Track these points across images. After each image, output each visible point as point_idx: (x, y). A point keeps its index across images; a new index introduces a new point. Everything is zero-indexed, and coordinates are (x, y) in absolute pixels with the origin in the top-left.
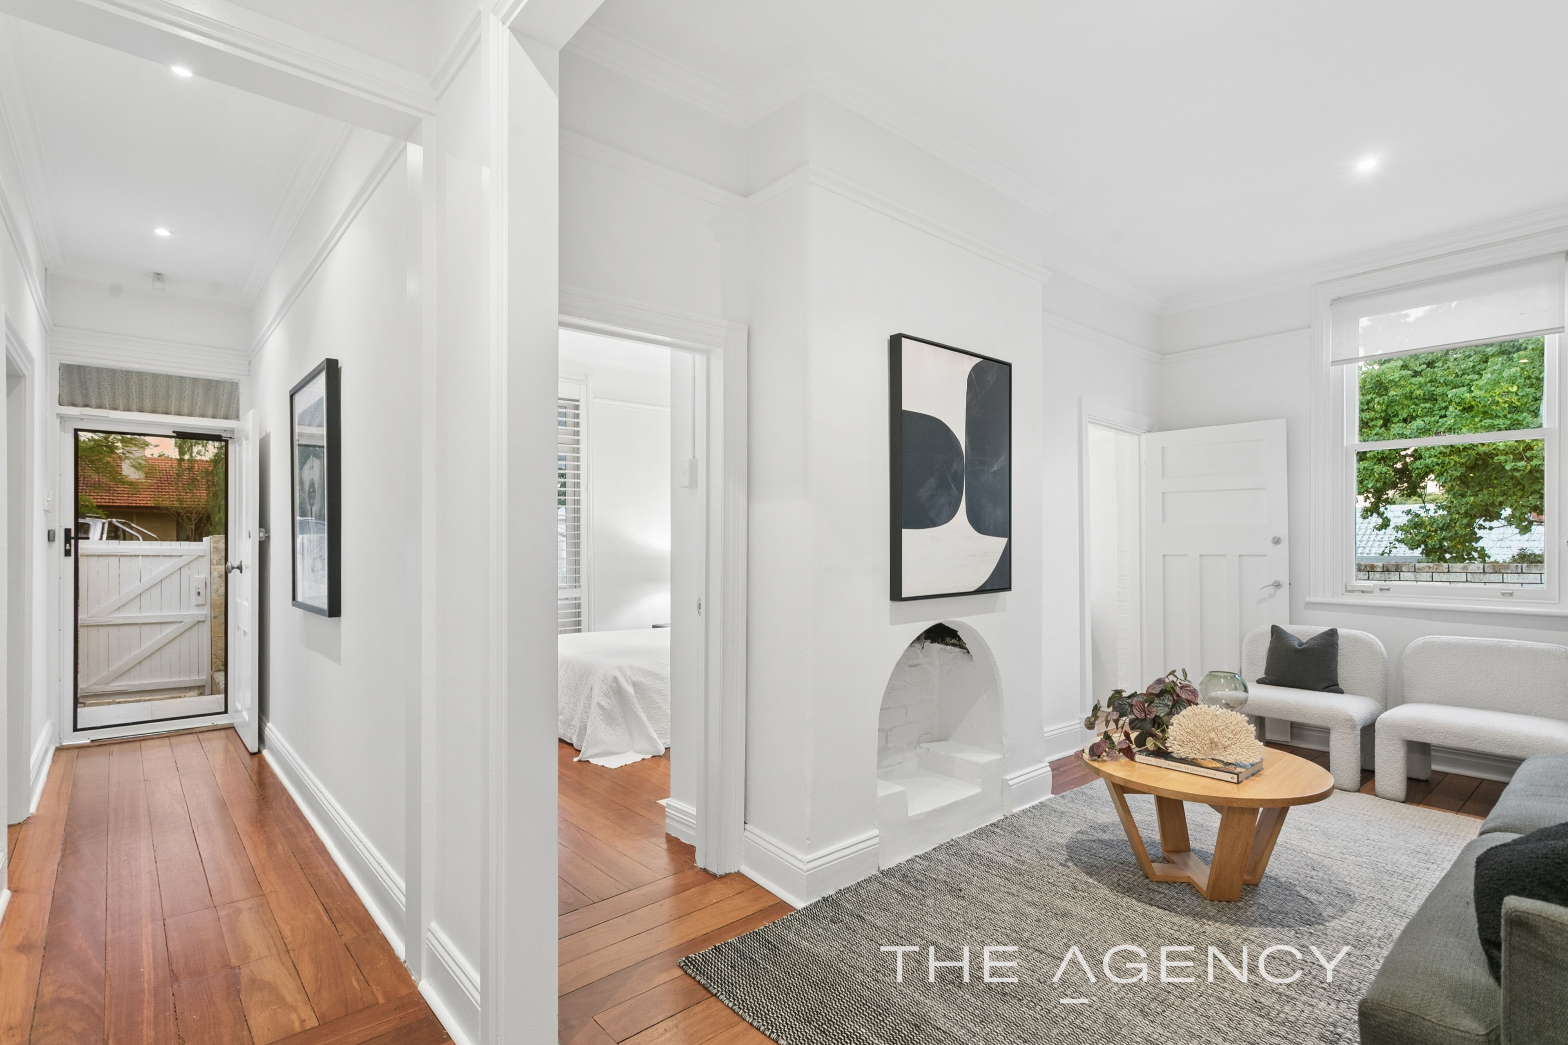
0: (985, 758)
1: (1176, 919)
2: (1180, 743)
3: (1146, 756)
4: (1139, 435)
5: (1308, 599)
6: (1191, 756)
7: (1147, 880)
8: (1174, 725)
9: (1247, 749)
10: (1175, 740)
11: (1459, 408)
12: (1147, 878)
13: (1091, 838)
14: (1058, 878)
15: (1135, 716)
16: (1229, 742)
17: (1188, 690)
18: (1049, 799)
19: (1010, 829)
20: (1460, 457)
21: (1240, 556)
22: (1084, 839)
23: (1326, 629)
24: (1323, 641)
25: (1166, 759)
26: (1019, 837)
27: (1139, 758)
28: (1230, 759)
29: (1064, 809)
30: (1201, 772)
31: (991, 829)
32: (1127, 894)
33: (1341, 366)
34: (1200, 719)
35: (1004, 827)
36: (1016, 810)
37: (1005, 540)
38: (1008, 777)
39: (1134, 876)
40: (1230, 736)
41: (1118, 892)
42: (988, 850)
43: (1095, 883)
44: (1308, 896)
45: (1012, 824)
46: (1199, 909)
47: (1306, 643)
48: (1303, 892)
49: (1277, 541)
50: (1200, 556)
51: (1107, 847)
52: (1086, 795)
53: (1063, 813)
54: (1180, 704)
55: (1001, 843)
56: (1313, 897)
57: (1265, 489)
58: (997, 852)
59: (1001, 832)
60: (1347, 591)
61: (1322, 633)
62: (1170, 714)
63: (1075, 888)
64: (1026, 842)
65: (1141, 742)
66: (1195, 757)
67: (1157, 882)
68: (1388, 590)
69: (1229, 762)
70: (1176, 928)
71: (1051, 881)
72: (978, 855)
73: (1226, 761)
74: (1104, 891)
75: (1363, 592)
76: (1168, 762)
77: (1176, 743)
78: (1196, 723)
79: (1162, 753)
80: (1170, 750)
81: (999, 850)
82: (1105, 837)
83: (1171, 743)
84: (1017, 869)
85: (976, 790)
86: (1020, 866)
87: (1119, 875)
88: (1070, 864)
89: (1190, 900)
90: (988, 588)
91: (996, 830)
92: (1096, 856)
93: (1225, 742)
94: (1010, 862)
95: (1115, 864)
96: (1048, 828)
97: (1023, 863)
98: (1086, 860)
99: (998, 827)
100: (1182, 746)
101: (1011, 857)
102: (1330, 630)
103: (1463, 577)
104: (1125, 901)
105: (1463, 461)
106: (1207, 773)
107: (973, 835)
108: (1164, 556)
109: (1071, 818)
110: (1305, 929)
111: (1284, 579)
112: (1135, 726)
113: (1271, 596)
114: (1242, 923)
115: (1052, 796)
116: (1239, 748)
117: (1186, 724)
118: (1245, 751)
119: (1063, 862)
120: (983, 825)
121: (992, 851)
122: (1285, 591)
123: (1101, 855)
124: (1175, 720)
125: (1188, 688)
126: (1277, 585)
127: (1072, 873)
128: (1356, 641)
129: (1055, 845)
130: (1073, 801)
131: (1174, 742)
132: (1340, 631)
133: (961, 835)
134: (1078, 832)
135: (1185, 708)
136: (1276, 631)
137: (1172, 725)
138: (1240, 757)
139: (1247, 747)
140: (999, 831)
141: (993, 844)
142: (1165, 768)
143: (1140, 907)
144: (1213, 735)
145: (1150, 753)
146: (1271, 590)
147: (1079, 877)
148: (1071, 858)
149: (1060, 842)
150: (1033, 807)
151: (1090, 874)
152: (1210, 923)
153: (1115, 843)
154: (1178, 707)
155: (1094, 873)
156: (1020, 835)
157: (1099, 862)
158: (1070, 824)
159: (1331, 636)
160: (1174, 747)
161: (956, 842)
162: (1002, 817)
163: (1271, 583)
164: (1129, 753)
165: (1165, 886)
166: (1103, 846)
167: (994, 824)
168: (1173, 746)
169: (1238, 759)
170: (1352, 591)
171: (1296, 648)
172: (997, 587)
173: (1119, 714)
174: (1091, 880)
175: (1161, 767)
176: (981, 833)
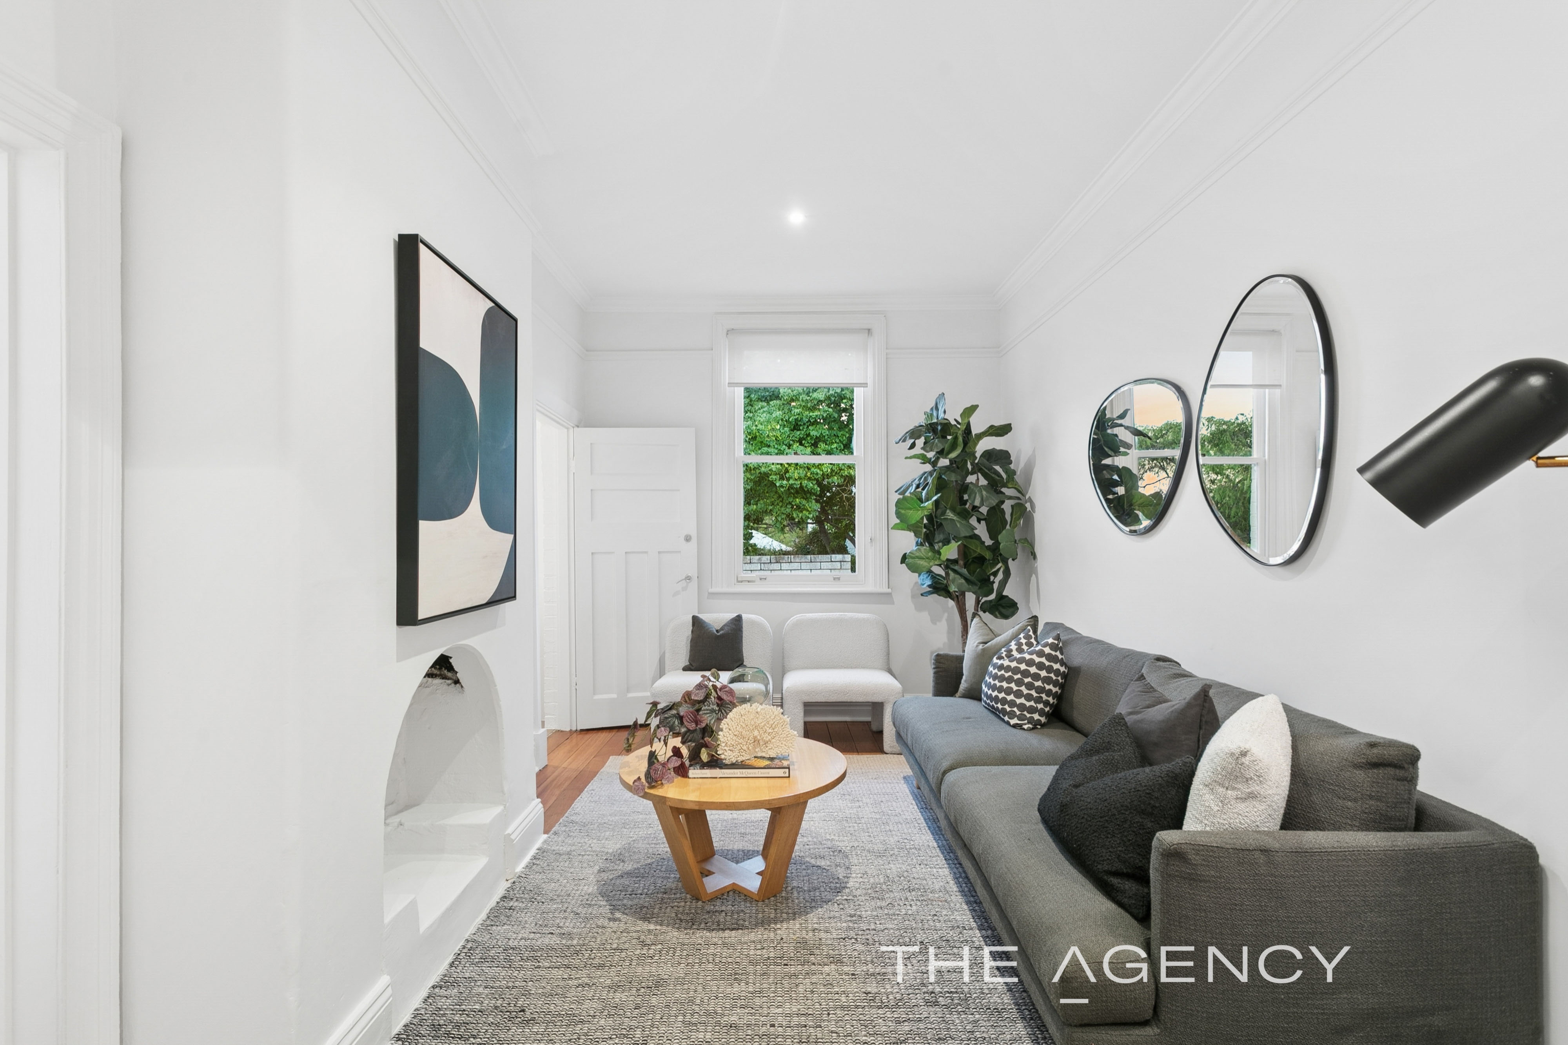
0: (487, 815)
1: (752, 936)
2: (731, 748)
3: (700, 769)
4: (568, 429)
5: (711, 590)
6: (740, 759)
7: (700, 903)
8: (724, 729)
9: (785, 741)
10: (726, 745)
11: (749, 437)
12: (698, 899)
13: (616, 874)
14: (619, 938)
15: (687, 728)
16: (770, 737)
17: (726, 691)
18: (545, 841)
19: (526, 896)
20: (752, 475)
21: (659, 552)
22: (611, 877)
23: (735, 615)
24: (734, 626)
25: (721, 768)
26: (543, 903)
27: (693, 774)
28: (772, 754)
29: (566, 849)
30: (755, 773)
31: (506, 905)
32: (694, 927)
33: (733, 388)
34: (746, 719)
35: (518, 896)
36: (520, 868)
37: (511, 537)
38: (509, 831)
39: (686, 902)
40: (770, 731)
41: (685, 929)
42: (520, 936)
43: (658, 927)
44: (818, 864)
45: (525, 888)
46: (760, 915)
47: (722, 629)
48: (813, 861)
49: (688, 539)
50: (626, 553)
51: (638, 879)
52: (577, 823)
53: (569, 853)
54: (725, 707)
55: (528, 918)
56: (822, 863)
57: (679, 490)
58: (533, 935)
59: (520, 905)
60: (738, 581)
61: (731, 620)
62: (719, 720)
63: (643, 944)
64: (555, 906)
65: (695, 757)
66: (744, 759)
67: (709, 901)
68: (765, 579)
69: (771, 756)
70: (759, 947)
71: (615, 946)
72: (513, 948)
73: (768, 756)
74: (673, 935)
75: (749, 581)
76: (723, 770)
77: (727, 748)
78: (742, 724)
79: (715, 763)
80: (723, 757)
81: (533, 930)
82: (628, 867)
83: (722, 749)
84: (568, 947)
85: (482, 862)
86: (570, 942)
87: (672, 907)
88: (618, 915)
89: (749, 909)
90: (497, 599)
91: (511, 904)
92: (636, 894)
93: (766, 737)
94: (554, 941)
95: (660, 896)
96: (566, 878)
97: (570, 936)
98: (630, 903)
99: (512, 899)
100: (732, 751)
101: (552, 933)
102: (737, 616)
103: (758, 567)
104: (700, 936)
105: (752, 477)
106: (761, 773)
107: (488, 922)
108: (592, 553)
109: (580, 857)
110: (840, 897)
111: (694, 573)
112: (687, 739)
113: (684, 589)
114: (800, 914)
115: (546, 836)
116: (778, 741)
117: (734, 727)
118: (784, 743)
119: (610, 915)
120: (492, 903)
121: (525, 935)
122: (694, 584)
123: (640, 892)
124: (724, 724)
125: (725, 690)
126: (688, 578)
127: (628, 925)
128: (753, 623)
129: (587, 897)
130: (569, 836)
131: (726, 748)
132: (744, 616)
133: (472, 929)
134: (599, 871)
135: (731, 711)
136: (696, 621)
137: (722, 730)
138: (781, 750)
139: (785, 739)
140: (516, 904)
141: (522, 925)
142: (720, 778)
143: (715, 937)
144: (756, 733)
145: (704, 766)
146: (684, 583)
147: (639, 928)
148: (614, 908)
149: (590, 891)
150: (535, 858)
151: (645, 919)
152: (779, 926)
153: (642, 871)
154: (723, 711)
155: (648, 916)
156: (543, 900)
157: (645, 901)
158: (585, 865)
159: (737, 621)
160: (725, 753)
161: (474, 941)
162: (508, 884)
163: (684, 578)
164: (681, 771)
165: (718, 903)
166: (634, 879)
167: (505, 897)
168: (727, 754)
169: (779, 752)
170: (742, 582)
171: (714, 633)
172: (504, 597)
173: (668, 729)
174: (652, 927)
175: (716, 778)
176: (497, 915)
